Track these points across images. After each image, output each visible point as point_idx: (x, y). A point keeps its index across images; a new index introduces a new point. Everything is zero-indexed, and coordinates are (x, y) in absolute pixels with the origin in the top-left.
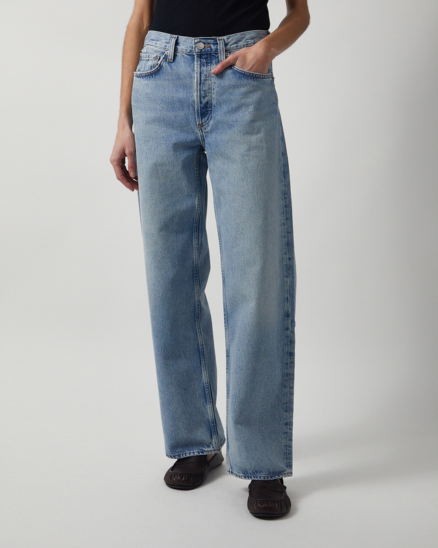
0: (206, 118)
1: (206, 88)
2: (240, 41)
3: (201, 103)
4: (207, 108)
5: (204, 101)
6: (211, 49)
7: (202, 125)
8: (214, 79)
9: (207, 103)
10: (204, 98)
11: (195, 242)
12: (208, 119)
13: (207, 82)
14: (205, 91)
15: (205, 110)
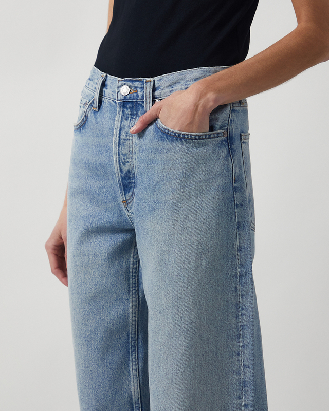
0: (131, 193)
1: (125, 151)
2: (176, 83)
3: (121, 171)
4: (129, 178)
5: (125, 169)
6: (137, 96)
7: (126, 202)
8: (135, 139)
9: (129, 171)
10: (124, 164)
11: (132, 367)
12: (132, 195)
13: (128, 142)
14: (125, 155)
15: (128, 182)
